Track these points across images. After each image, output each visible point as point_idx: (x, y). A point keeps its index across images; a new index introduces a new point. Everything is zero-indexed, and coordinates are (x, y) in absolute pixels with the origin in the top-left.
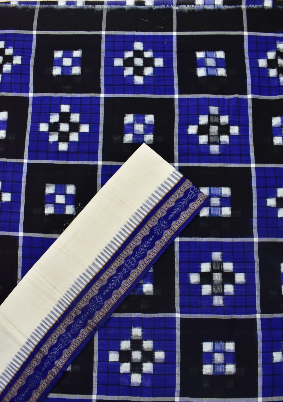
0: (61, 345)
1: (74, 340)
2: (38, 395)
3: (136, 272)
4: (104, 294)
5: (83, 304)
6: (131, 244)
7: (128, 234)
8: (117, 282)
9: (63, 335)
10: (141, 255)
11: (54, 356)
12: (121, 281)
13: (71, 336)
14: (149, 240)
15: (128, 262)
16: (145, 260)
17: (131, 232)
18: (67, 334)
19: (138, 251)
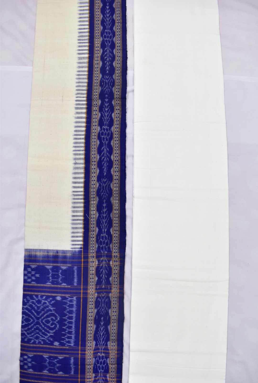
0: (105, 141)
1: (113, 128)
2: (117, 200)
3: (118, 38)
4: (108, 72)
5: (97, 92)
6: (96, 22)
7: (87, 17)
8: (110, 55)
9: (101, 132)
10: (110, 23)
11: (106, 154)
12: (112, 53)
13: (108, 126)
14: (107, 9)
15: (105, 36)
16: (116, 24)
17: (88, 15)
18: (104, 128)
19: (106, 23)
